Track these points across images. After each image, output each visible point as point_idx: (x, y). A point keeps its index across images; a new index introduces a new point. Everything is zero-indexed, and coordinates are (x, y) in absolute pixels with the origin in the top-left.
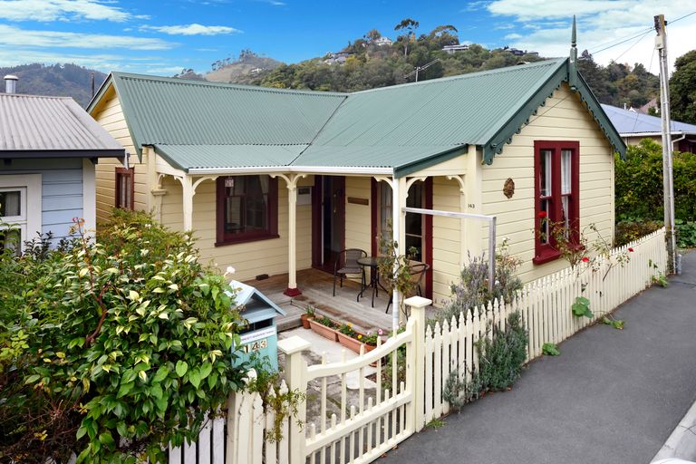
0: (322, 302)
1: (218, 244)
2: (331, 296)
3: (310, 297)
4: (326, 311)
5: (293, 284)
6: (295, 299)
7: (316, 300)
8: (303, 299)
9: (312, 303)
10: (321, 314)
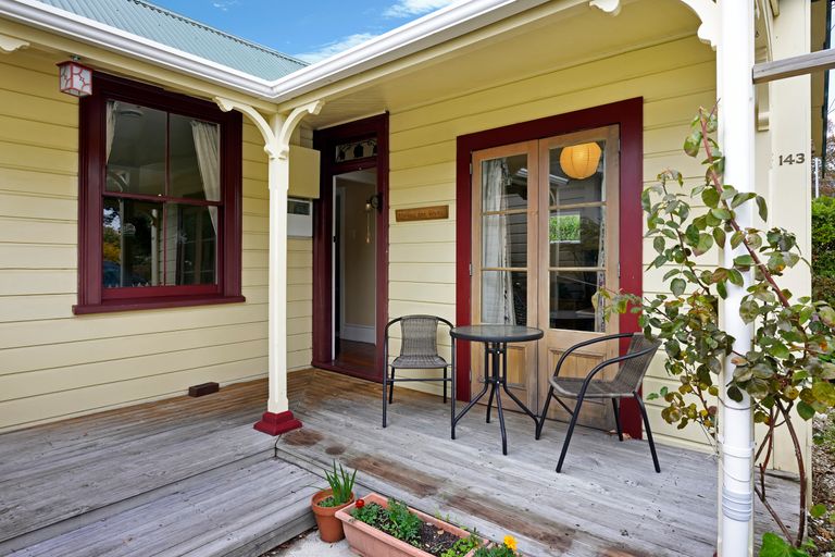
0: (362, 447)
1: (82, 309)
2: (376, 427)
3: (326, 434)
4: (386, 476)
5: (278, 402)
6: (287, 441)
7: (344, 441)
8: (309, 440)
9: (335, 451)
10: (375, 490)
